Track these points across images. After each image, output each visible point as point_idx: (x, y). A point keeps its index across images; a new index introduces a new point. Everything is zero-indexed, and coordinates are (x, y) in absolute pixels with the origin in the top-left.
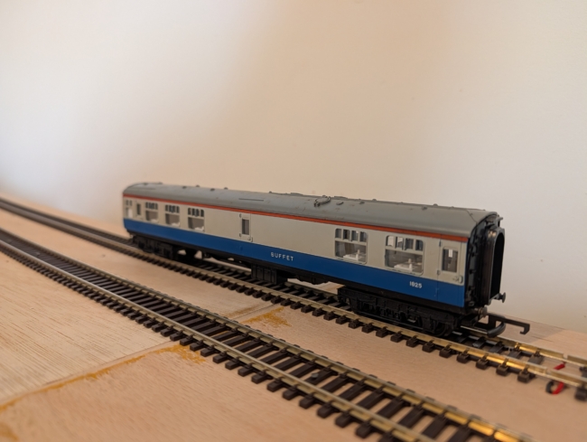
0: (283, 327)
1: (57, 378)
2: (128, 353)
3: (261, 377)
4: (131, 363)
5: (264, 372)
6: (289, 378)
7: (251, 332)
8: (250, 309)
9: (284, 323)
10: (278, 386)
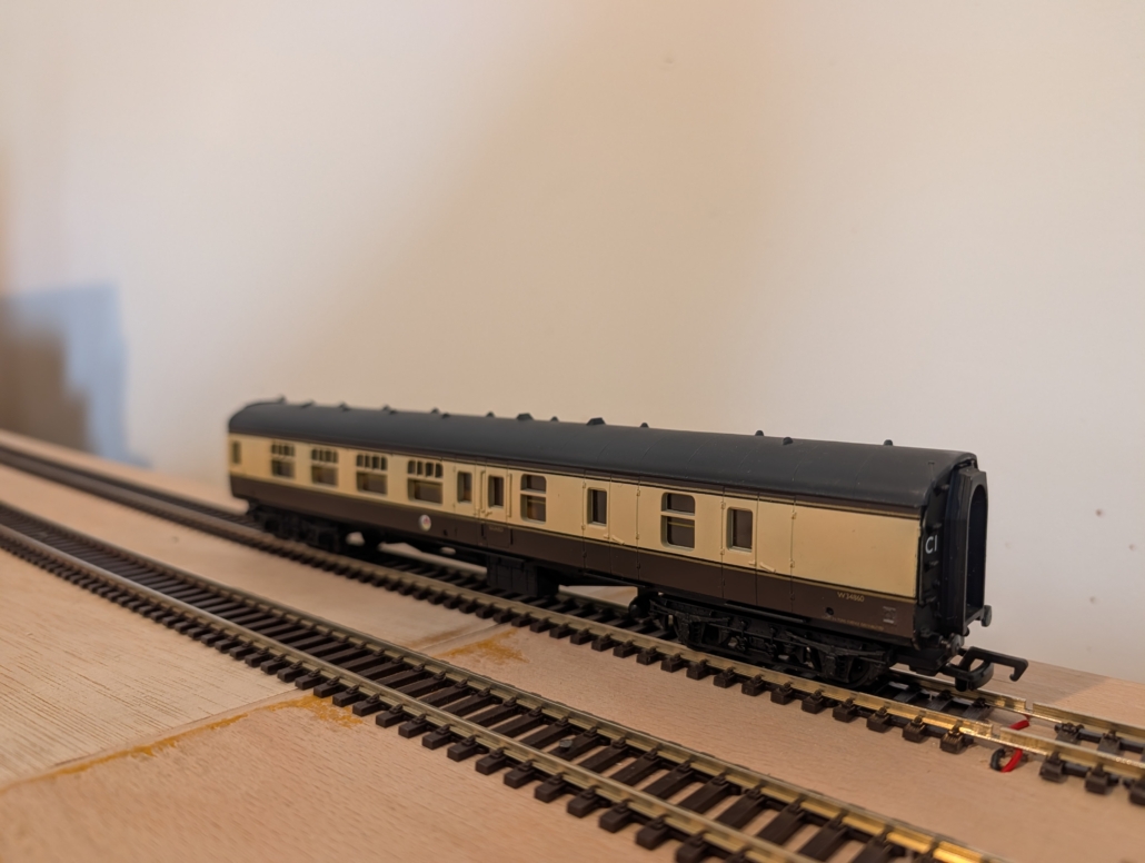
0: (512, 663)
1: (76, 756)
2: (214, 711)
3: (466, 749)
4: (219, 728)
5: (473, 740)
6: (518, 748)
7: (450, 670)
8: (452, 633)
9: (515, 656)
10: (496, 763)
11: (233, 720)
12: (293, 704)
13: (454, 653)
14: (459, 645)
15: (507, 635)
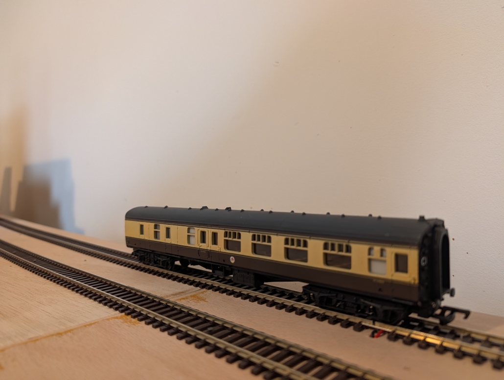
0: (202, 302)
4: (87, 326)
5: (177, 328)
8: (182, 292)
9: (204, 300)
11: (93, 324)
12: (117, 318)
14: (184, 296)
15: (203, 293)
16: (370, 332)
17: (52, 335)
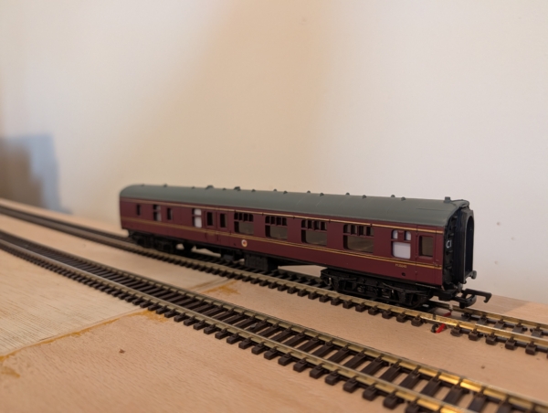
0: (233, 295)
2: (106, 317)
3: (212, 330)
4: (108, 324)
5: (214, 325)
6: (233, 329)
7: (206, 298)
8: (208, 283)
9: (235, 292)
10: (223, 334)
11: (113, 321)
12: (139, 314)
13: (209, 292)
14: (211, 288)
15: (232, 283)
16: (431, 326)
17: (68, 335)
